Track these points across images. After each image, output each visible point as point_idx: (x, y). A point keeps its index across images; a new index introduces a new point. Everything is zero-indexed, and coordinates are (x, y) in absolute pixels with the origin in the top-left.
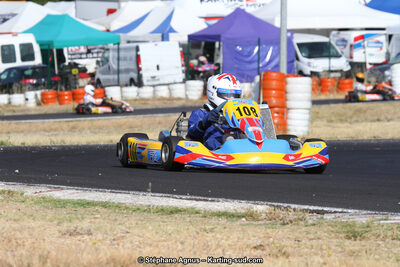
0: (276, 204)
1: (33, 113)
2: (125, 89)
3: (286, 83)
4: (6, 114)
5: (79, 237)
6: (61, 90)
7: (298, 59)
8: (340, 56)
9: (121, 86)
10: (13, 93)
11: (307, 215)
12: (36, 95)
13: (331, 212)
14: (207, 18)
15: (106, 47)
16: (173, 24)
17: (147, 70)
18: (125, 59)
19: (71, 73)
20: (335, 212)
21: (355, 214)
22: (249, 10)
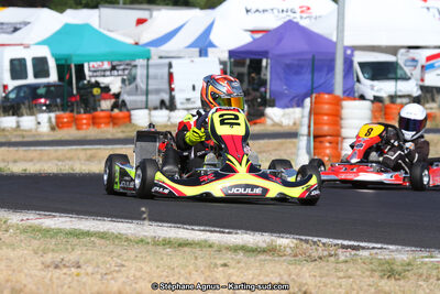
0: (303, 238)
1: (45, 139)
2: (154, 113)
3: (341, 107)
4: (13, 140)
5: (65, 270)
6: (79, 113)
7: (358, 81)
8: (409, 79)
9: (150, 110)
10: (22, 115)
11: (340, 251)
12: (50, 118)
13: (368, 248)
14: (253, 32)
15: (134, 63)
16: (213, 37)
17: (182, 91)
18: (155, 78)
19: (91, 92)
20: (373, 248)
21: (397, 250)
22: (304, 23)
